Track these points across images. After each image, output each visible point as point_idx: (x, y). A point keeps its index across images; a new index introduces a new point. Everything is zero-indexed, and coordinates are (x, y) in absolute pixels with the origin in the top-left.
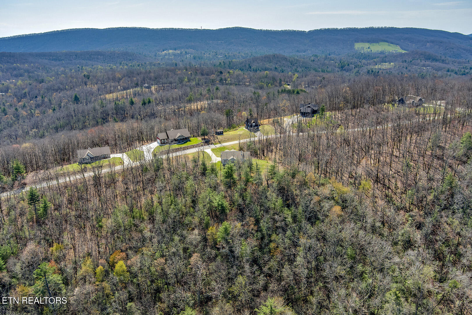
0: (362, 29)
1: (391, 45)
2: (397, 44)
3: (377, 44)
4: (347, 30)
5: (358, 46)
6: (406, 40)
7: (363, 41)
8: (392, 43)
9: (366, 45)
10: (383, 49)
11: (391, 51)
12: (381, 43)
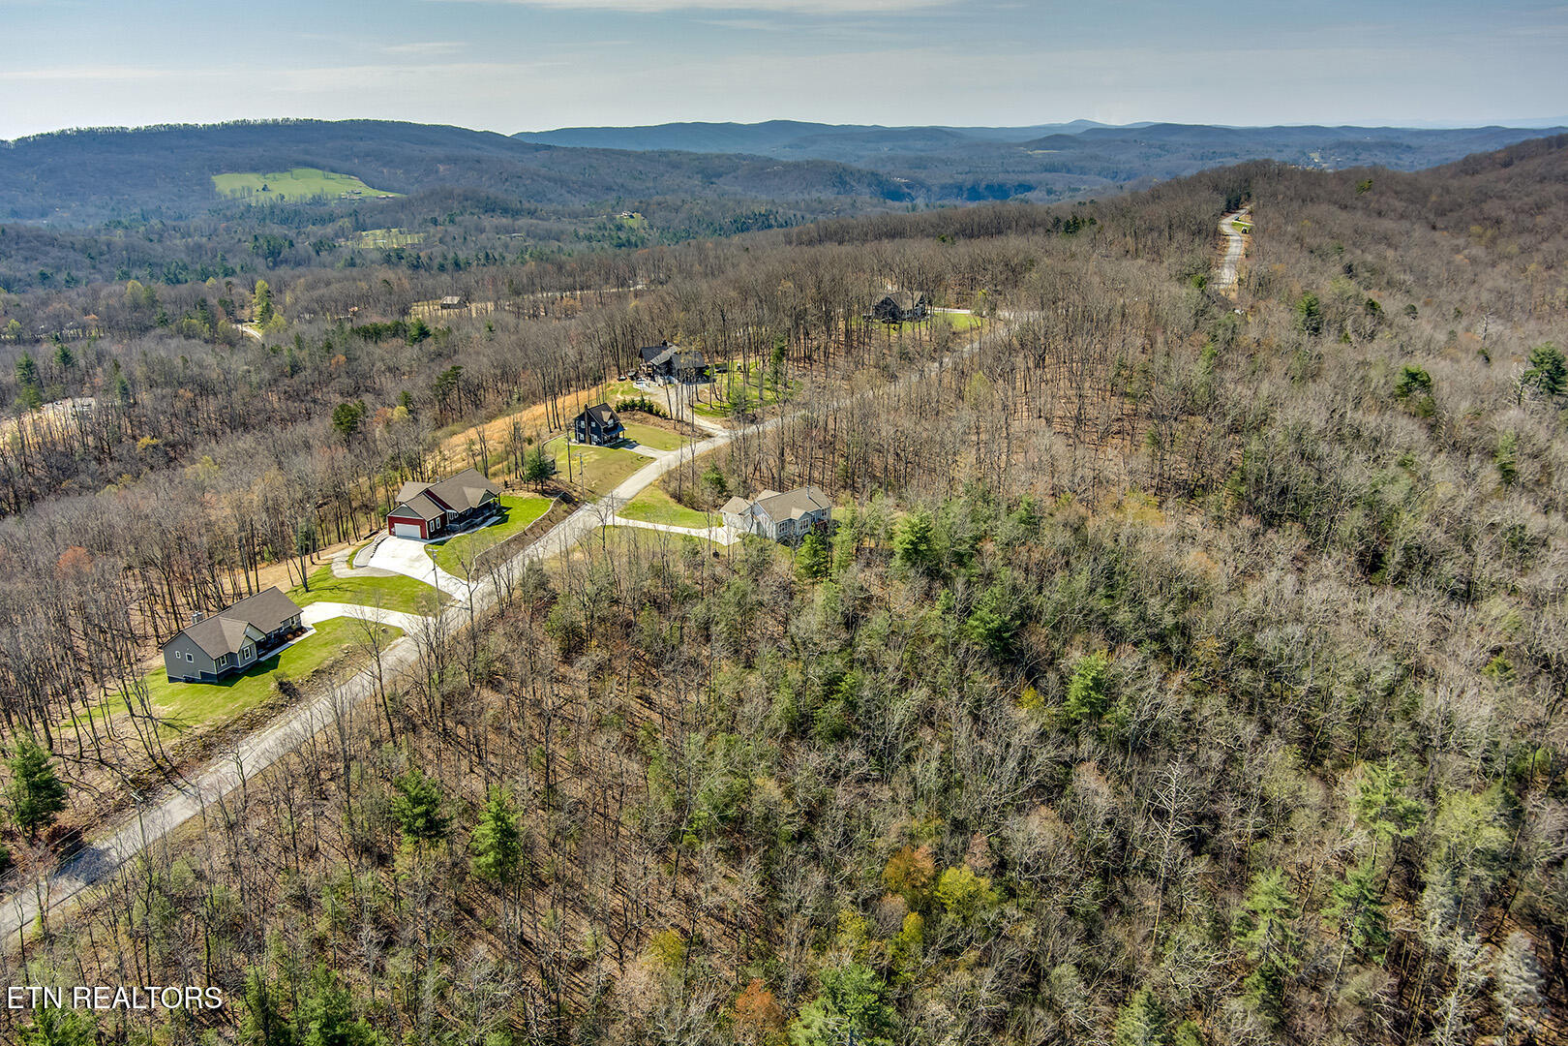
0: (209, 127)
1: (333, 175)
2: (350, 173)
3: (287, 175)
4: (160, 133)
5: (227, 184)
6: (369, 159)
7: (235, 168)
8: (334, 171)
9: (254, 181)
10: (318, 192)
11: (343, 194)
12: (297, 171)
